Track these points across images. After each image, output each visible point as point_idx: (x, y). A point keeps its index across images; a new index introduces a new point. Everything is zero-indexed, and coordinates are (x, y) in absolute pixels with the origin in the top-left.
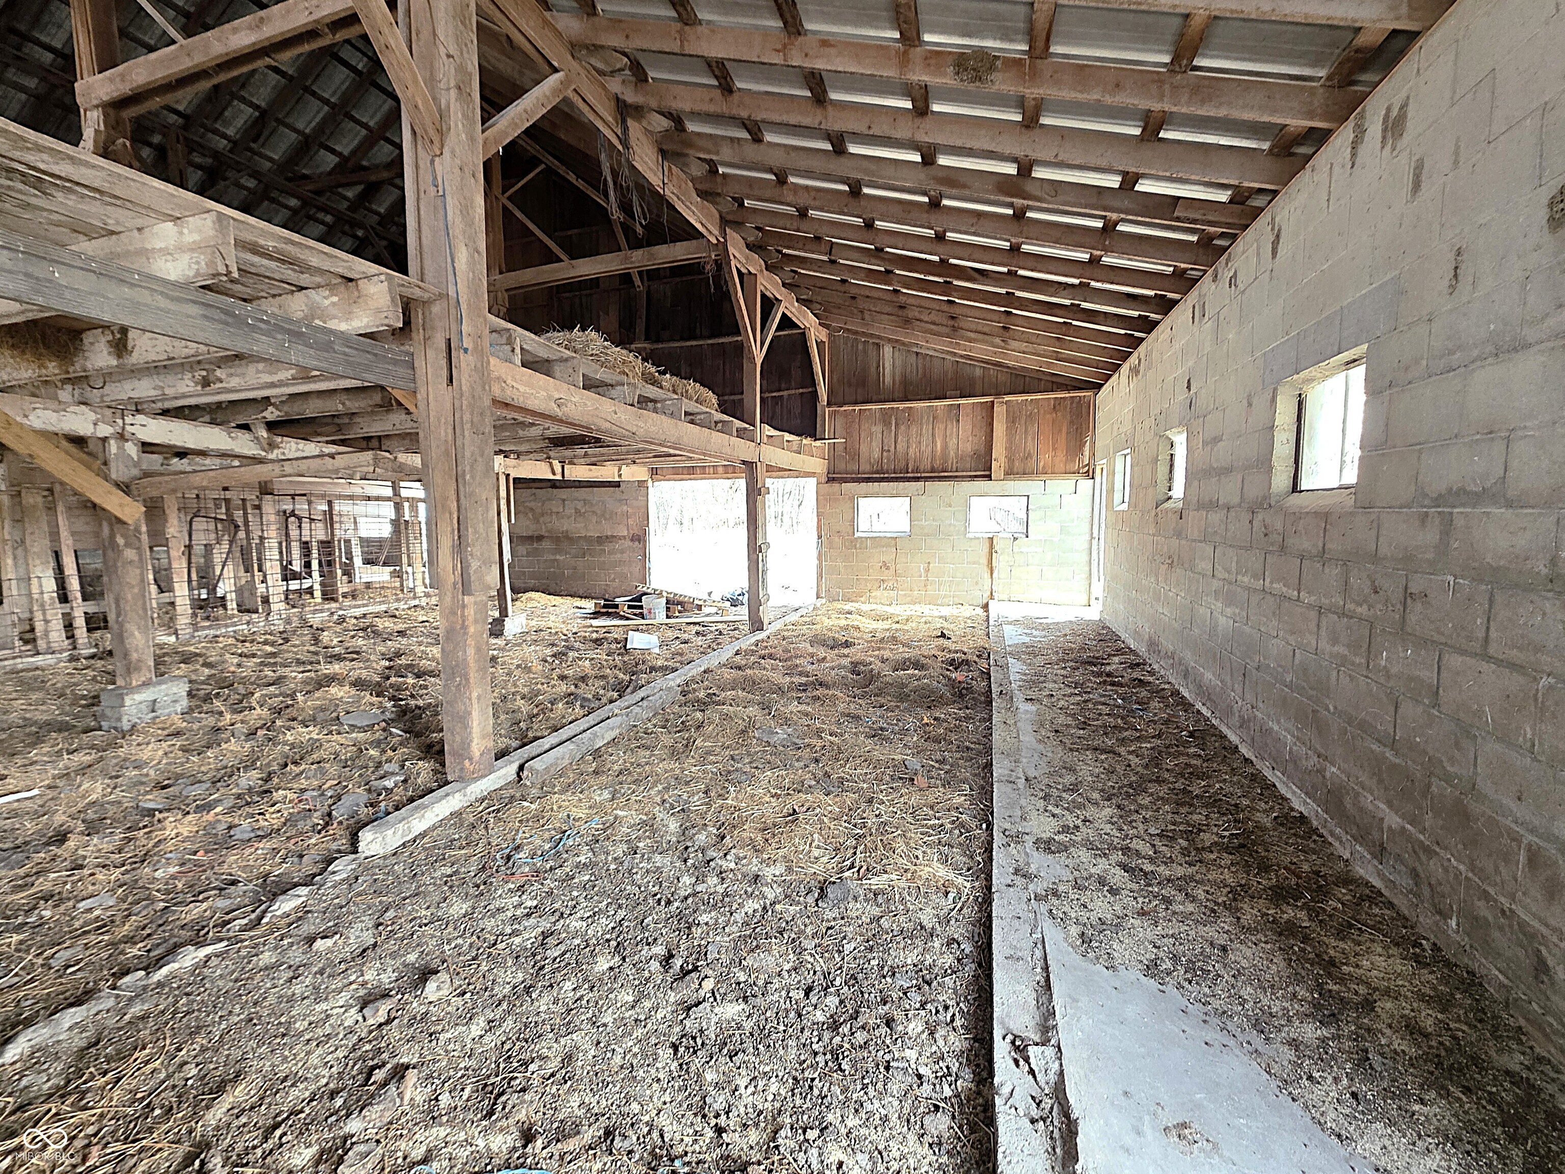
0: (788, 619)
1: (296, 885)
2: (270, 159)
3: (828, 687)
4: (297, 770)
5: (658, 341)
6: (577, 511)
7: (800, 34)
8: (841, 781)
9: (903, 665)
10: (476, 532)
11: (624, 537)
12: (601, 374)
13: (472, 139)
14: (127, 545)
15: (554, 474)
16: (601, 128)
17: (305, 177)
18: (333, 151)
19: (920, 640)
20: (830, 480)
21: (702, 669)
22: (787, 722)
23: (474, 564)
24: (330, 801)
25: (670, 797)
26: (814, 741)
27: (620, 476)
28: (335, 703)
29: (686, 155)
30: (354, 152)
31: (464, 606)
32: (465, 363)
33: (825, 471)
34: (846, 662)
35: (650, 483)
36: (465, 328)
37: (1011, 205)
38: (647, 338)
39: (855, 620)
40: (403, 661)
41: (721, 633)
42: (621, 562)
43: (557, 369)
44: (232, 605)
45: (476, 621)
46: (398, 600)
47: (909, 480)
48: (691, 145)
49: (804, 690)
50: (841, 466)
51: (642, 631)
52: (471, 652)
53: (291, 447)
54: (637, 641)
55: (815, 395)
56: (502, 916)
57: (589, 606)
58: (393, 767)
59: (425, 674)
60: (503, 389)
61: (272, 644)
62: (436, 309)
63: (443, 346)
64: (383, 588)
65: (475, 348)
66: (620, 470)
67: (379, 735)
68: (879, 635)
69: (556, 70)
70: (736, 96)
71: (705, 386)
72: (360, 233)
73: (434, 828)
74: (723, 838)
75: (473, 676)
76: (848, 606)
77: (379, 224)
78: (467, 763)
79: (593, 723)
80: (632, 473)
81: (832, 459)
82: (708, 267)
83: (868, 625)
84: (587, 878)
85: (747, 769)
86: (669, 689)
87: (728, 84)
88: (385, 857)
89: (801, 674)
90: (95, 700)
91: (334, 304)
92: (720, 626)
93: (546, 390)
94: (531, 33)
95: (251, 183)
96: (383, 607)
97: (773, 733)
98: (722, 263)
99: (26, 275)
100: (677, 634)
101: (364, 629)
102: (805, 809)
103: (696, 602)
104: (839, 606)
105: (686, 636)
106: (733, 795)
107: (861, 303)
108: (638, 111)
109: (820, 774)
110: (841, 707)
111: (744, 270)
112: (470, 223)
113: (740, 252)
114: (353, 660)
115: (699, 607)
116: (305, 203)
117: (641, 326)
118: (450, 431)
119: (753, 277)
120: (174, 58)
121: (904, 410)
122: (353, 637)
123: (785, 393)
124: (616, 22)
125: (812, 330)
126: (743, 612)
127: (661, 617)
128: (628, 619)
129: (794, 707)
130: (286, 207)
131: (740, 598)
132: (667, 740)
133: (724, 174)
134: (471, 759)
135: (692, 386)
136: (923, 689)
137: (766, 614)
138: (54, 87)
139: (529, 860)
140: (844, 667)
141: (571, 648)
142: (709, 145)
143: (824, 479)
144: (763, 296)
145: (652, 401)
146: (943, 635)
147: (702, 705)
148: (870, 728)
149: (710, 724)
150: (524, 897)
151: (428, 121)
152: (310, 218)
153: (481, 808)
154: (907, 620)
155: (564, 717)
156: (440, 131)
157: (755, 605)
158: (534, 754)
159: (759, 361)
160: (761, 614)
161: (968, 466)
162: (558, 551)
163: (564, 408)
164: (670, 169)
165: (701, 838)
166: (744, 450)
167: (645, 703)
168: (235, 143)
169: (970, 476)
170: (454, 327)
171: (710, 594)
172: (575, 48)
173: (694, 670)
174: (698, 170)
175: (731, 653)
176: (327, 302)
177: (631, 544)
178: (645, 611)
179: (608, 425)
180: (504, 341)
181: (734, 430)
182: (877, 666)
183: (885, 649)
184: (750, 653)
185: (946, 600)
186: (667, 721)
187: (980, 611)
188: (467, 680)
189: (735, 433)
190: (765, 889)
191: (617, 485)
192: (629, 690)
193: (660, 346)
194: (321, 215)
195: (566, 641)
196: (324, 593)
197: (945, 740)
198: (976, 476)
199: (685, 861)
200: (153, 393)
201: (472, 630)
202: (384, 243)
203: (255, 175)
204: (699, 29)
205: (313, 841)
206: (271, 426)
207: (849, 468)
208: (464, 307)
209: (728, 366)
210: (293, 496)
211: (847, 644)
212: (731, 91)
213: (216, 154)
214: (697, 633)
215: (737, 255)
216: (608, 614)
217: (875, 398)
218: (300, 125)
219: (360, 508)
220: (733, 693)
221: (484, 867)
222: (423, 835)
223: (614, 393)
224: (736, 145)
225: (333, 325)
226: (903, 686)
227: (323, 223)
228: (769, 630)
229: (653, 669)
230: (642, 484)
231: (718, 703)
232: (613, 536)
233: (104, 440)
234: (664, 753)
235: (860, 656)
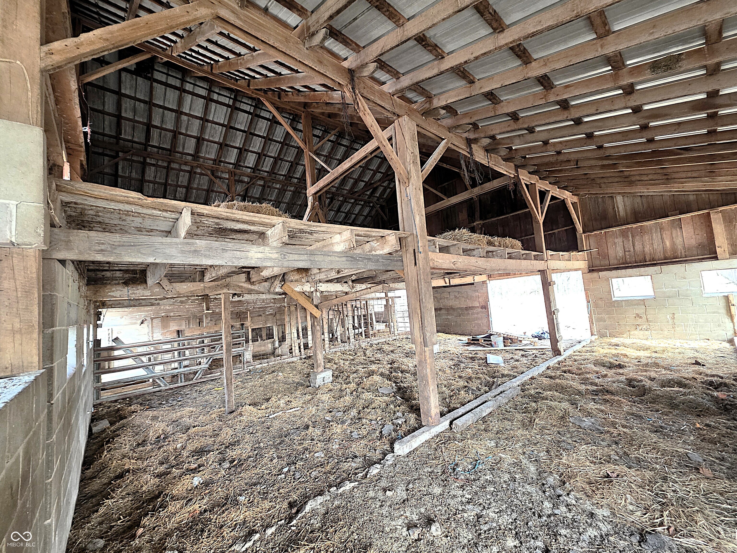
0: (575, 348)
1: (375, 463)
2: (346, 190)
3: (612, 393)
4: (368, 411)
5: (486, 219)
6: (455, 297)
7: (552, 88)
8: (639, 461)
9: (669, 383)
10: (428, 321)
11: (478, 307)
12: (469, 247)
13: (418, 177)
14: (317, 325)
15: (446, 283)
16: (461, 152)
17: (356, 192)
18: (363, 181)
19: (678, 366)
20: (591, 271)
21: (530, 377)
22: (589, 414)
23: (428, 334)
24: (381, 427)
25: (528, 450)
26: (612, 430)
27: (474, 280)
28: (376, 383)
29: (498, 148)
30: (369, 180)
31: (425, 352)
32: (420, 257)
33: (587, 266)
34: (623, 378)
35: (488, 282)
36: (420, 245)
37: (705, 113)
38: (481, 219)
39: (621, 350)
40: (396, 365)
41: (536, 357)
42: (477, 319)
43: (451, 249)
44: (339, 340)
45: (430, 358)
46: (389, 337)
47: (648, 266)
48: (499, 144)
49: (596, 395)
50: (597, 262)
51: (493, 354)
52: (428, 370)
53: (359, 287)
54: (492, 359)
55: (574, 229)
56: (456, 500)
57: (465, 339)
58: (399, 414)
59: (404, 371)
60: (433, 263)
61: (352, 355)
62: (409, 239)
63: (413, 252)
64: (383, 332)
65: (423, 251)
66: (474, 278)
67: (393, 399)
68: (644, 361)
69: (444, 139)
70: (520, 121)
71: (514, 238)
72: (371, 205)
73: (420, 447)
74: (564, 483)
75: (430, 381)
76: (614, 340)
77: (377, 200)
78: (430, 418)
79: (479, 403)
80: (478, 279)
81: (591, 260)
82: (510, 188)
83: (633, 353)
84: (492, 489)
85: (570, 441)
86: (514, 388)
87: (516, 117)
88: (404, 457)
89: (592, 384)
90: (308, 375)
91: (378, 245)
92: (534, 351)
93: (449, 260)
94: (434, 132)
95: (341, 199)
96: (384, 340)
97: (582, 421)
98: (517, 183)
99: (310, 260)
100: (511, 356)
101: (379, 350)
102: (615, 475)
103: (519, 339)
104: (609, 340)
105: (516, 357)
106: (565, 457)
107: (598, 181)
108: (476, 141)
109: (621, 453)
110: (626, 408)
111: (528, 183)
112: (419, 206)
113: (526, 176)
114: (378, 364)
115: (521, 341)
116: (356, 200)
117: (477, 214)
118: (416, 283)
119: (533, 185)
120: (330, 176)
121: (636, 228)
122: (376, 353)
123: (556, 231)
124: (466, 115)
125: (569, 199)
126: (547, 344)
127: (501, 346)
128: (484, 346)
129: (591, 405)
130: (351, 203)
131: (543, 335)
132: (519, 417)
133: (516, 150)
134: (431, 417)
135: (508, 240)
136: (690, 402)
137: (561, 346)
138: (297, 188)
139: (463, 472)
140: (622, 382)
141: (461, 362)
142: (509, 141)
143: (587, 271)
144: (540, 191)
145: (490, 252)
146: (697, 363)
147: (536, 398)
148: (652, 425)
149: (542, 410)
150: (464, 492)
151: (404, 177)
152: (357, 204)
153: (437, 441)
154: (664, 351)
155: (465, 398)
156: (408, 179)
157: (554, 341)
158: (456, 416)
159: (541, 222)
160: (559, 346)
161: (695, 253)
162: (448, 314)
163: (456, 265)
164: (490, 155)
165: (551, 480)
166: (540, 265)
167: (503, 395)
168: (337, 188)
169: (698, 259)
170: (416, 245)
171: (525, 333)
172: (450, 129)
173: (525, 377)
174: (504, 152)
175: (544, 368)
176: (376, 245)
177: (481, 310)
178: (493, 343)
179: (474, 268)
180: (432, 244)
181: (533, 257)
182: (648, 383)
183: (650, 371)
184: (555, 369)
185: (694, 337)
186: (516, 405)
187: (728, 345)
188: (428, 382)
189: (533, 258)
190: (599, 523)
191: (473, 284)
192: (494, 387)
193: (487, 221)
194: (360, 203)
195: (458, 358)
196: (365, 335)
197: (719, 442)
198: (703, 259)
199: (544, 492)
200: (325, 277)
201: (428, 361)
202: (379, 206)
203: (343, 196)
204: (502, 104)
205: (378, 444)
206: (353, 281)
207: (602, 263)
208: (419, 237)
209: (522, 224)
210: (356, 300)
211: (620, 366)
212: (518, 119)
213: (333, 193)
214: (523, 356)
215: (525, 178)
216: (474, 344)
217: (614, 225)
218: (354, 177)
219: (375, 302)
220: (551, 393)
221: (444, 471)
222: (416, 449)
223: (474, 253)
224: (521, 137)
225: (378, 252)
226: (672, 398)
227: (361, 205)
228: (565, 354)
229: (503, 376)
230: (484, 282)
231: (543, 399)
232: (472, 307)
233: (312, 292)
234: (519, 425)
235: (632, 375)
